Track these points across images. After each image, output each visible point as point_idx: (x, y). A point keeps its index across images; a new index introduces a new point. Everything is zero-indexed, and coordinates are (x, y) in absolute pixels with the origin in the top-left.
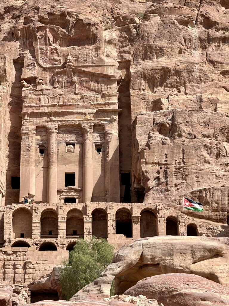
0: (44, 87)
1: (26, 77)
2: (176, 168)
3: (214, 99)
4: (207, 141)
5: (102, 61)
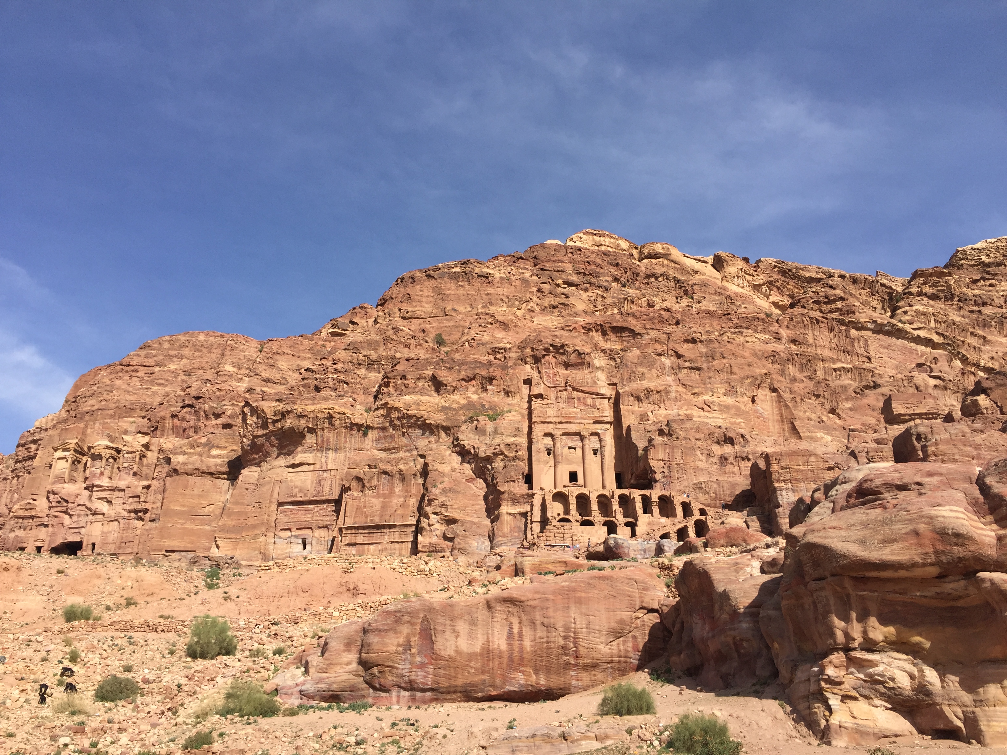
0: (549, 402)
1: (534, 393)
2: (676, 464)
3: (689, 415)
4: (699, 443)
5: (595, 383)
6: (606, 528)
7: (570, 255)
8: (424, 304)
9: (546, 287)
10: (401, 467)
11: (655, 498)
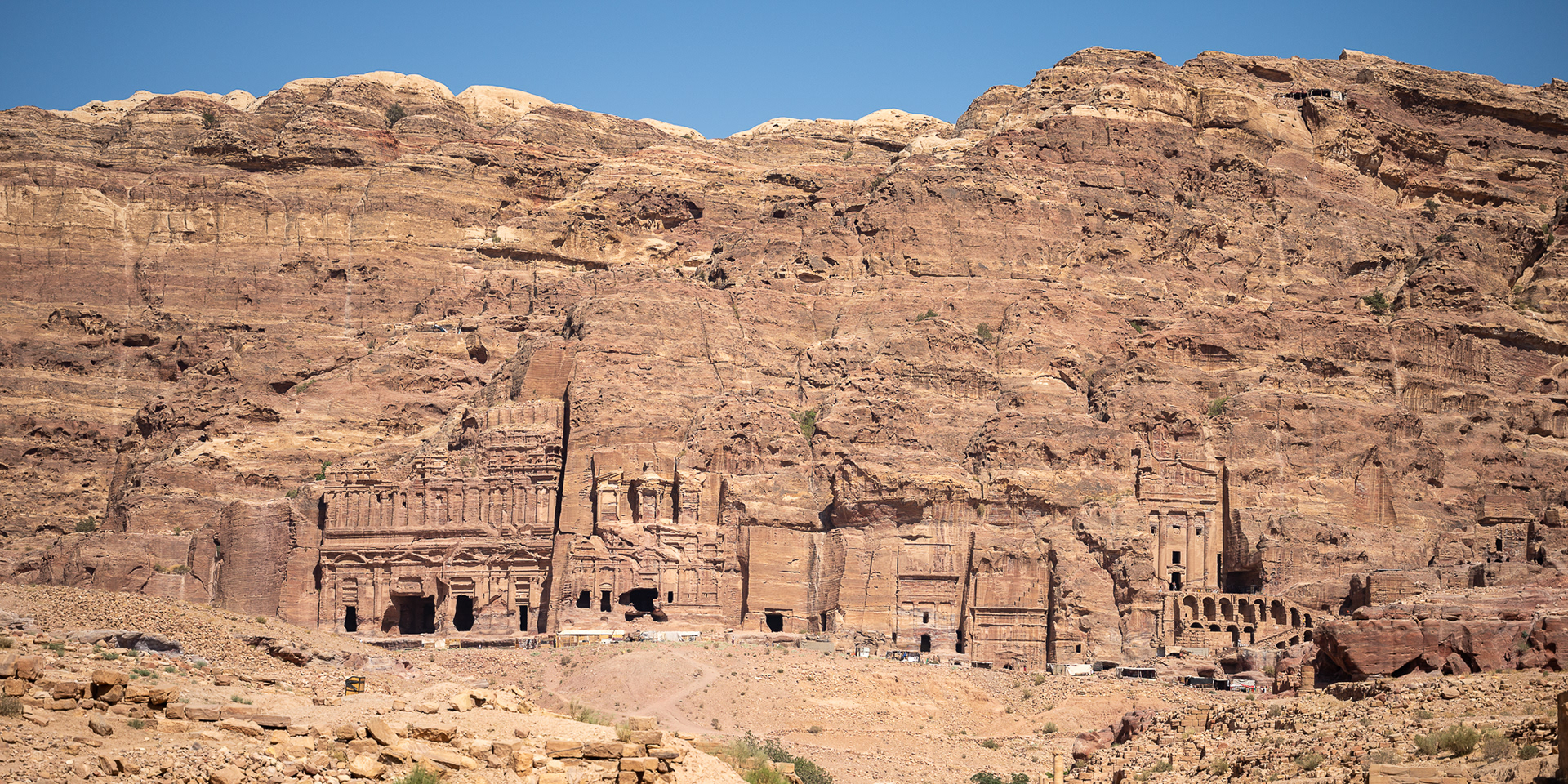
0: (1158, 477)
1: (1143, 466)
2: (1286, 566)
5: (1205, 457)
6: (1230, 634)
7: (1114, 145)
8: (938, 251)
9: (1093, 221)
10: (1026, 550)
11: (1269, 604)
